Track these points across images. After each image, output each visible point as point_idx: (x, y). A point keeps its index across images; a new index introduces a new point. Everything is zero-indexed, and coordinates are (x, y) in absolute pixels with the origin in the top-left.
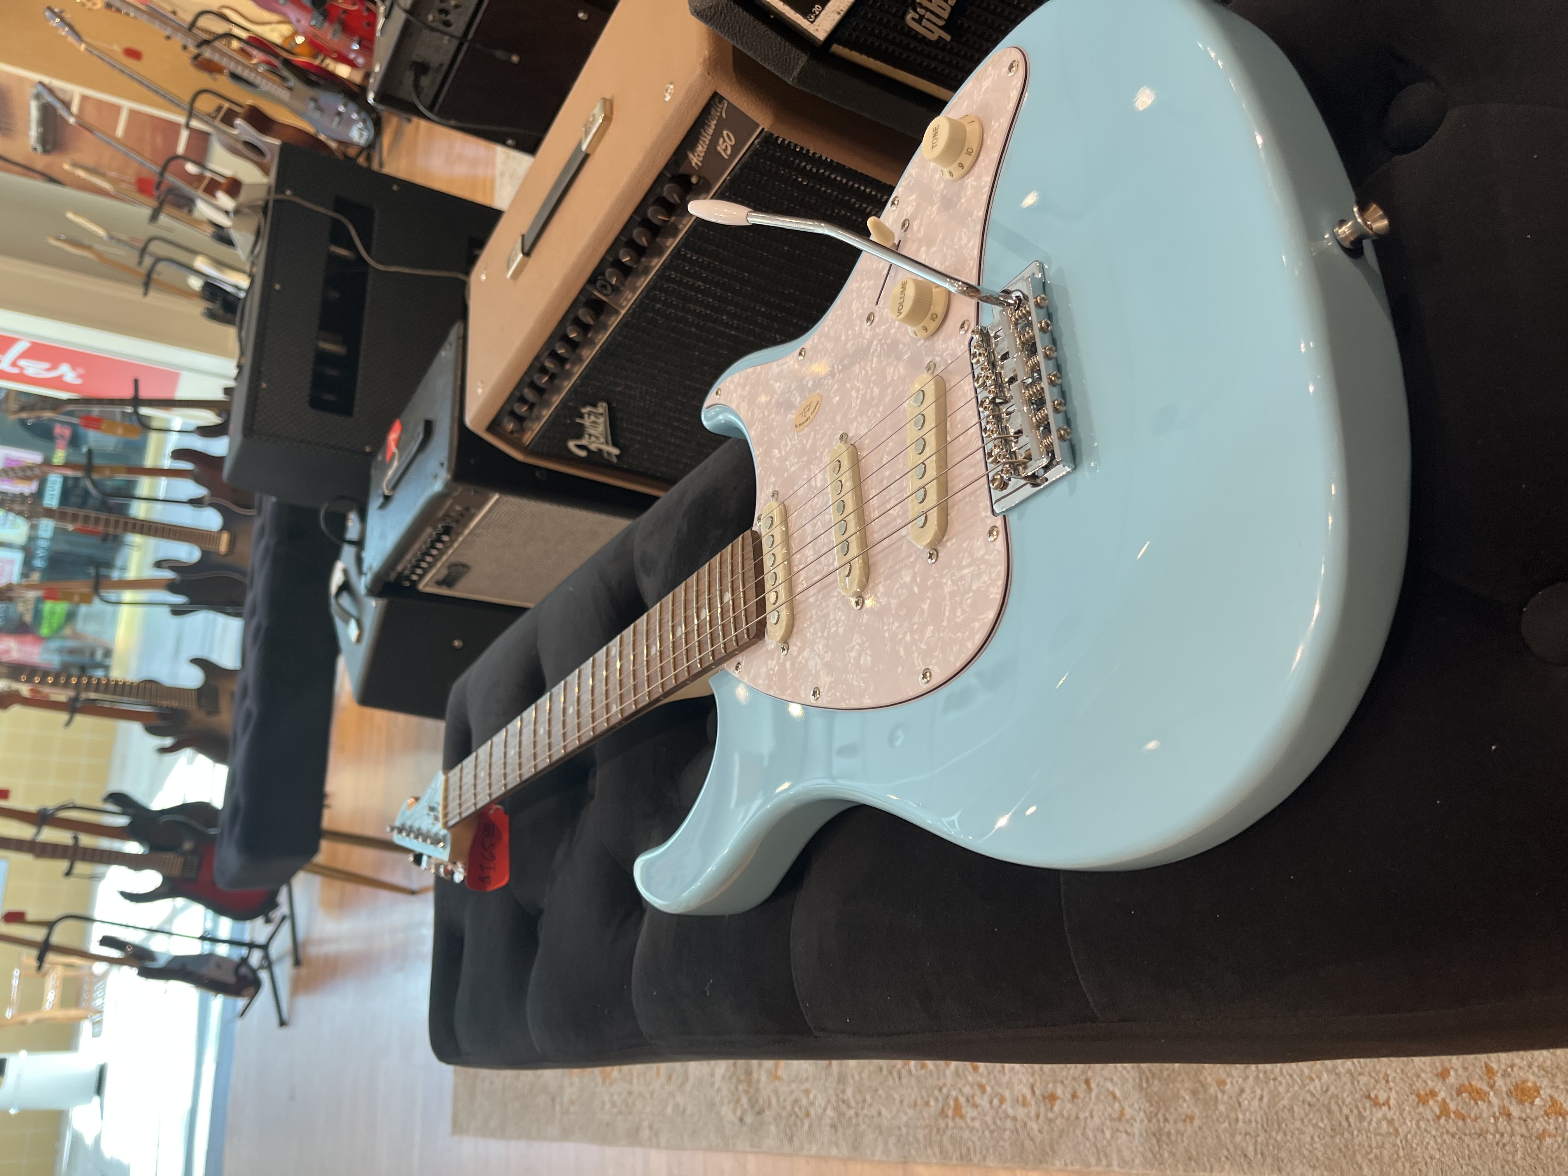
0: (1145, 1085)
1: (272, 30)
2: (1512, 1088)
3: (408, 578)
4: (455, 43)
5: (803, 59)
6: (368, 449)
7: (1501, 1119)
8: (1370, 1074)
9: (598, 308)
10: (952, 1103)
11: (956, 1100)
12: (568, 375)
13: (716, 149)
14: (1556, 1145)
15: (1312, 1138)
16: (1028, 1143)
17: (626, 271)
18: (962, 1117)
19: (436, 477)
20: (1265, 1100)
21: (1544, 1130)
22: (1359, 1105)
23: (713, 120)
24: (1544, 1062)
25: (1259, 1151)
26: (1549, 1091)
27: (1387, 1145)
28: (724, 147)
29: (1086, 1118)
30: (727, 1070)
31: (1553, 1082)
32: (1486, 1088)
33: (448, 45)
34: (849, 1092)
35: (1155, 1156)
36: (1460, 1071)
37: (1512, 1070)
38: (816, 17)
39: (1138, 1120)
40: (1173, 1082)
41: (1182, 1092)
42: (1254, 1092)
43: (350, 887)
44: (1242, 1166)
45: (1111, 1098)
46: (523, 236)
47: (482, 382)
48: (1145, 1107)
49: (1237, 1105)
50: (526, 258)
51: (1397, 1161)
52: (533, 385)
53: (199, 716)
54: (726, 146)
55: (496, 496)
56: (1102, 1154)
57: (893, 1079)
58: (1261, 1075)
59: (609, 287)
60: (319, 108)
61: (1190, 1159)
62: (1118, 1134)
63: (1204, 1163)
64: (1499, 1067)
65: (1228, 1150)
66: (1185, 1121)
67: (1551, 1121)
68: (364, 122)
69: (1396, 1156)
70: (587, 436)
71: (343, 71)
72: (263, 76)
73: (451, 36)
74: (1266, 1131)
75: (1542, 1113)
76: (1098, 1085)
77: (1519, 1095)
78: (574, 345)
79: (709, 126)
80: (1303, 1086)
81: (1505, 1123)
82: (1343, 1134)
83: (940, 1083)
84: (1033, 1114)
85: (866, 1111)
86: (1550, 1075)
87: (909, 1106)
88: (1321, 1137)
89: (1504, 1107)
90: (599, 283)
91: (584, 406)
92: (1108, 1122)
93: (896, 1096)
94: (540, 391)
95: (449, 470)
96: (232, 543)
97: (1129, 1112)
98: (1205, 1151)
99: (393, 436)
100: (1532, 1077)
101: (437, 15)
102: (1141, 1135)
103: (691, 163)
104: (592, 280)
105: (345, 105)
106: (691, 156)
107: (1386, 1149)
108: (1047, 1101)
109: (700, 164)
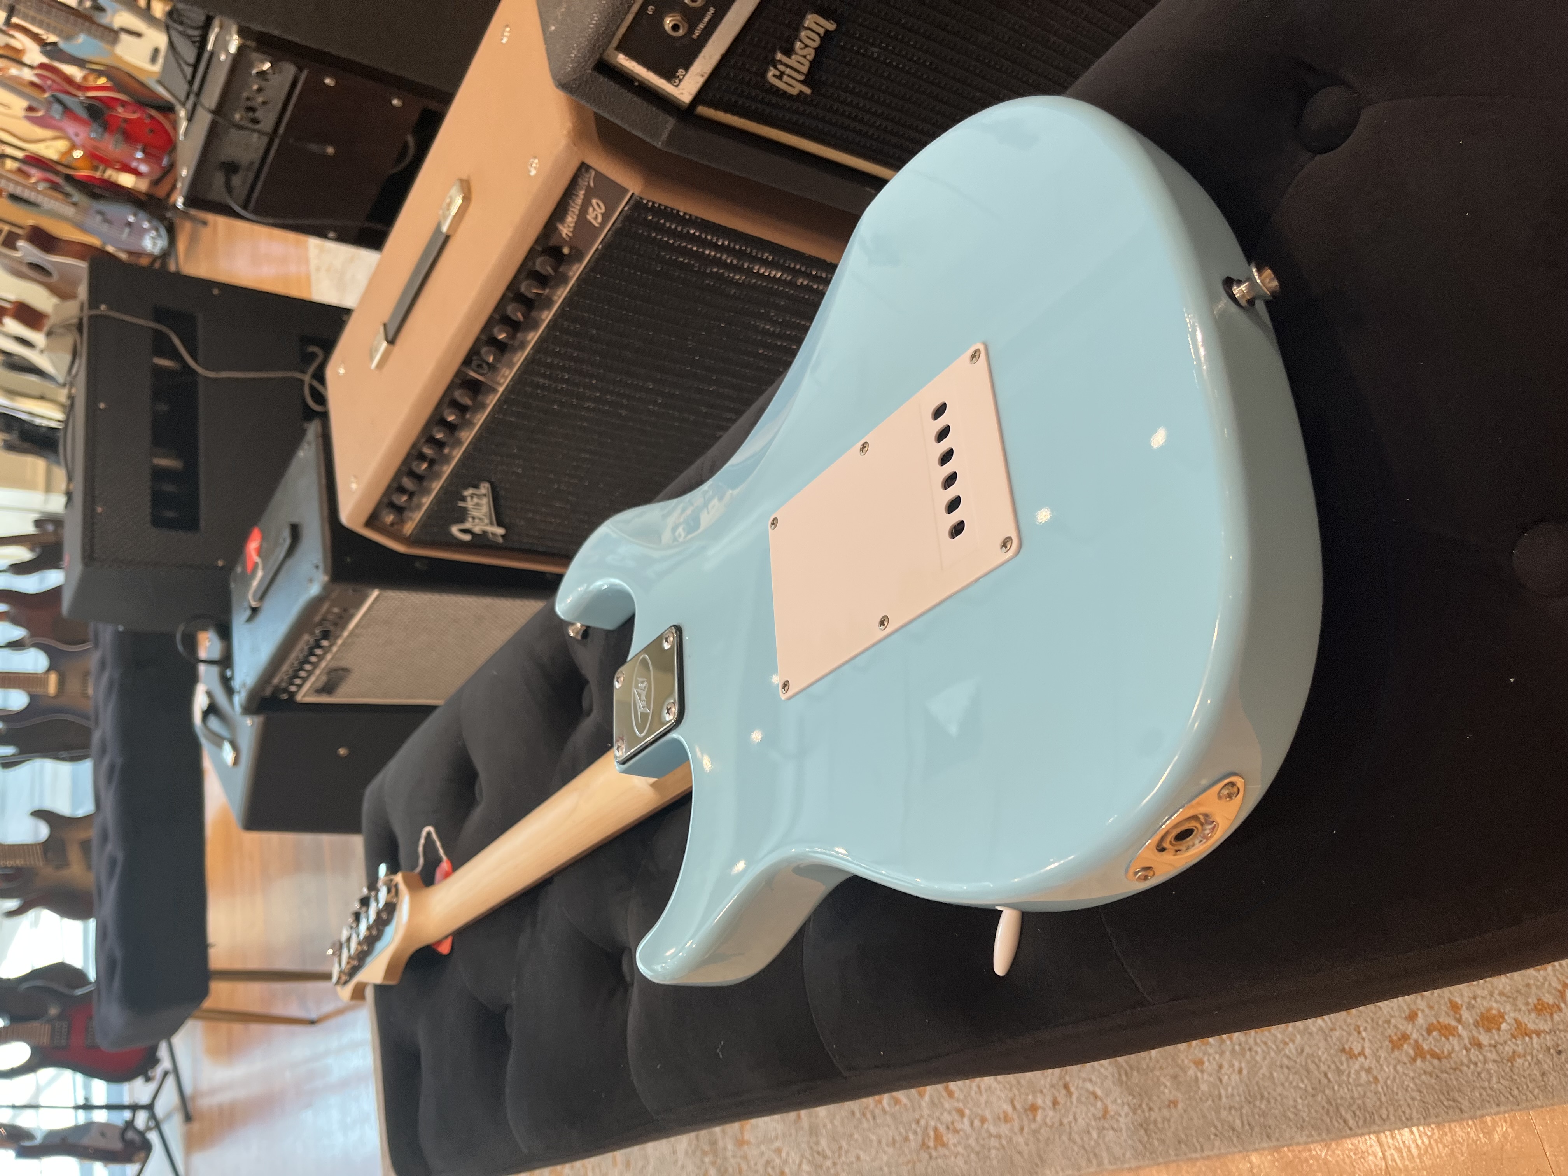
0: (1124, 1079)
1: (47, 147)
2: (1478, 1018)
3: (285, 690)
4: (265, 140)
5: (670, 123)
6: (220, 563)
7: (1472, 1050)
8: (1341, 1028)
9: (475, 388)
10: (932, 1133)
11: (936, 1129)
12: (447, 459)
13: (586, 218)
14: (1526, 1064)
15: (1295, 1100)
16: (1017, 1158)
17: (502, 348)
18: (944, 1145)
19: (311, 580)
20: (1245, 1072)
21: (1514, 1052)
22: (1336, 1060)
23: (580, 190)
24: (1504, 988)
25: (1246, 1122)
26: (1512, 1015)
27: (1369, 1094)
28: (594, 215)
29: (1070, 1123)
30: (689, 1144)
31: (1516, 1006)
32: (1454, 1023)
33: (258, 142)
34: (824, 1142)
35: (1145, 1147)
36: (1427, 1010)
37: (1476, 1001)
38: (681, 80)
39: (1123, 1114)
40: (1152, 1071)
41: (1162, 1079)
42: (1232, 1066)
43: (237, 1027)
44: (1232, 1140)
45: (1092, 1097)
46: (385, 325)
47: (356, 477)
48: (1128, 1100)
49: (1218, 1082)
50: (391, 347)
51: (1380, 1107)
52: (412, 474)
53: (47, 872)
54: (597, 215)
55: (376, 593)
56: (1091, 1156)
57: (868, 1120)
58: (1237, 1048)
59: (485, 366)
60: (107, 221)
61: (1179, 1142)
62: (1105, 1132)
63: (1194, 1145)
64: (1463, 1001)
65: (1215, 1127)
66: (1169, 1106)
67: (1519, 1042)
68: (157, 230)
69: (1378, 1103)
70: (470, 520)
71: (127, 180)
72: (45, 195)
73: (260, 132)
74: (1249, 1102)
75: (1509, 1036)
76: (1077, 1088)
77: (1486, 1023)
78: (452, 428)
79: (577, 196)
80: (1279, 1051)
81: (1477, 1053)
82: (1324, 1092)
83: (917, 1117)
84: (1016, 1128)
85: (843, 1158)
86: (1511, 1000)
87: (887, 1145)
88: (1304, 1097)
89: (1473, 1037)
90: (475, 363)
91: (466, 488)
92: (1093, 1123)
93: (874, 1138)
94: (419, 478)
95: (326, 572)
96: (61, 683)
97: (1112, 1108)
98: (1194, 1133)
99: (253, 545)
100: (1495, 1005)
101: (244, 114)
102: (1128, 1128)
103: (561, 235)
104: (467, 362)
105: (135, 215)
106: (560, 227)
107: (1368, 1098)
108: (1029, 1112)
109: (571, 234)
